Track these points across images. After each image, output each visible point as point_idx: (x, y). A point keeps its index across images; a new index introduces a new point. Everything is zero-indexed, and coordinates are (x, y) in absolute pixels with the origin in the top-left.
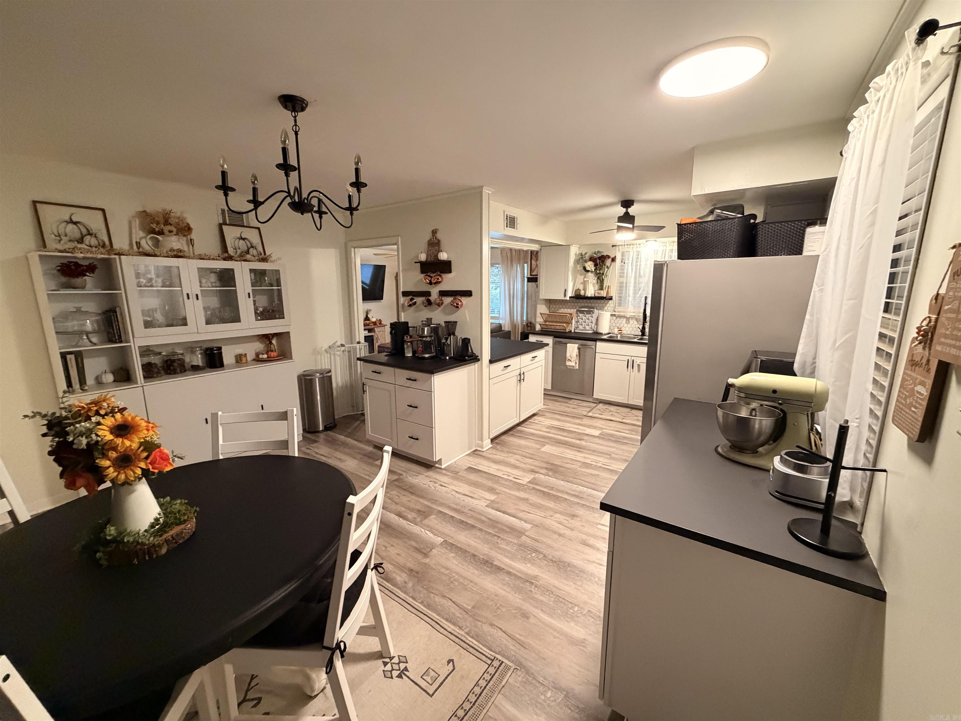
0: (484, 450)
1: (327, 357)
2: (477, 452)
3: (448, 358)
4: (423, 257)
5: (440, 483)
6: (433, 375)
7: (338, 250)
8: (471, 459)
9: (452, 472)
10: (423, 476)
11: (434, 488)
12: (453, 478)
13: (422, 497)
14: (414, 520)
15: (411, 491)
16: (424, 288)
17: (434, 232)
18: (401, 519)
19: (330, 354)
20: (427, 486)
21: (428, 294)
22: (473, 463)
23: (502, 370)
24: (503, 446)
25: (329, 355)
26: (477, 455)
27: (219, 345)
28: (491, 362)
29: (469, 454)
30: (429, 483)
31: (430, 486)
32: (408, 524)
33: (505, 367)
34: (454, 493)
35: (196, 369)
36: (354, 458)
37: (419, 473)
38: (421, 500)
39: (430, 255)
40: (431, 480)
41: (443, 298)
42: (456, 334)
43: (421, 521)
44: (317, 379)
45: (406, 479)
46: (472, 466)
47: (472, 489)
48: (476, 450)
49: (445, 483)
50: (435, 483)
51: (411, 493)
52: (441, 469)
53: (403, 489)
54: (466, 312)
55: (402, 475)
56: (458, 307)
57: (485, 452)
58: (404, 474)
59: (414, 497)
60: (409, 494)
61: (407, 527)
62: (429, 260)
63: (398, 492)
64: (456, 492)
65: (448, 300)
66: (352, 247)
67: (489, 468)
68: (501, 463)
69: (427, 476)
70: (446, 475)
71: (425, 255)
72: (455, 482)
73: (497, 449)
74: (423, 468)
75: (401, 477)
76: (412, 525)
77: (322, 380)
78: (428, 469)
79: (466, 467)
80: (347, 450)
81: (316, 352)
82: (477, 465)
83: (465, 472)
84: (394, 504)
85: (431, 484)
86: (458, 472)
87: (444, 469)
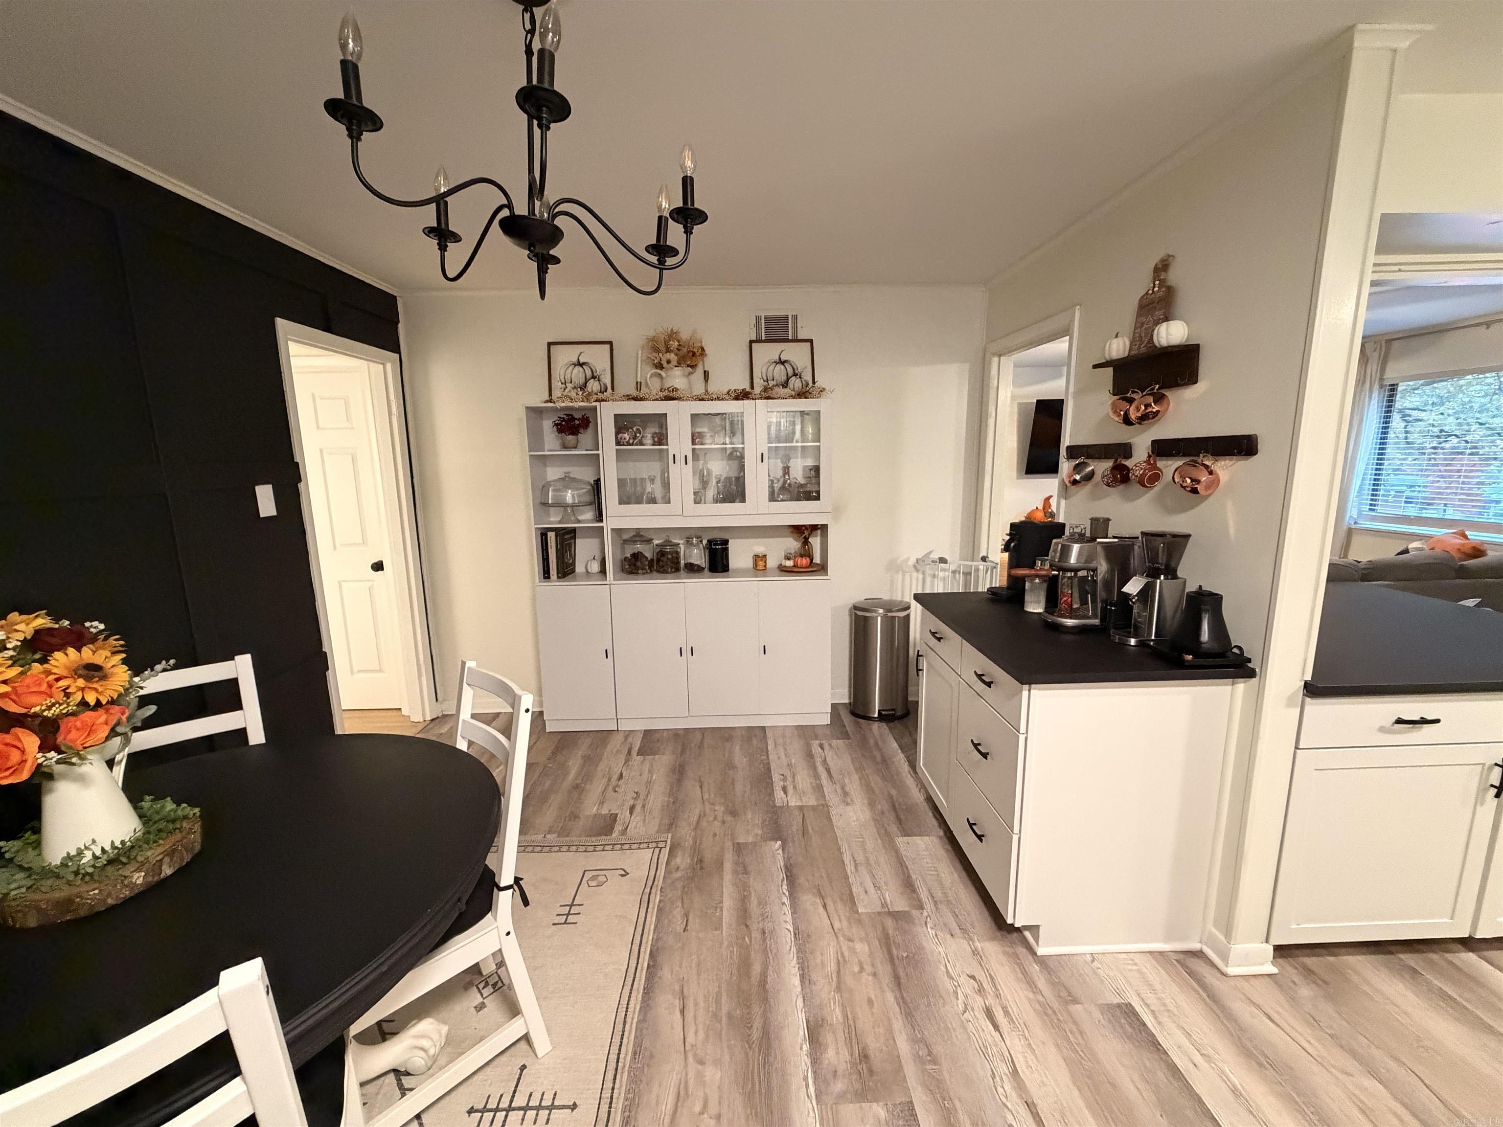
0: (1231, 970)
1: (918, 579)
2: (1197, 965)
3: (1133, 641)
4: (1118, 348)
5: (991, 1001)
6: (1026, 687)
7: (967, 366)
8: (1157, 975)
9: (1056, 984)
10: (964, 945)
11: (961, 1007)
12: (1045, 1012)
13: (909, 1014)
14: (830, 1076)
15: (901, 973)
16: (1117, 434)
17: (1163, 267)
18: (806, 1047)
19: (924, 573)
20: (949, 986)
21: (1125, 450)
22: (1151, 998)
23: (1382, 730)
24: (1331, 998)
25: (921, 576)
26: (1191, 973)
27: (725, 536)
28: (1312, 690)
29: (1161, 953)
30: (963, 979)
31: (956, 992)
32: (806, 1079)
33: (1400, 721)
34: (1003, 1069)
35: (693, 569)
36: (872, 804)
37: (963, 930)
38: (898, 1024)
39: (1140, 337)
40: (981, 976)
41: (1160, 464)
42: (1179, 574)
43: (841, 1097)
44: (879, 618)
45: (919, 929)
46: (1138, 1009)
47: (1076, 1101)
48: (1198, 954)
49: (1006, 1013)
50: (981, 991)
51: (897, 978)
52: (1034, 953)
53: (890, 952)
54: (1229, 504)
55: (921, 907)
56: (1195, 491)
57: (1232, 982)
58: (929, 906)
59: (890, 997)
60: (886, 979)
61: (796, 1082)
62: (1134, 352)
63: (871, 954)
64: (1015, 1072)
65: (1169, 466)
66: (994, 354)
67: (1199, 1059)
68: (1271, 1073)
69: (975, 952)
70: (1031, 984)
71: (1128, 343)
72: (1039, 1033)
73: (1293, 1000)
74: (989, 919)
75: (915, 913)
76: (812, 1089)
77: (889, 622)
78: (998, 934)
79: (1116, 1000)
80: (876, 781)
81: (894, 567)
82: (1164, 1019)
83: (1097, 1015)
84: (834, 985)
85: (967, 987)
86: (1075, 1001)
87: (1043, 962)
